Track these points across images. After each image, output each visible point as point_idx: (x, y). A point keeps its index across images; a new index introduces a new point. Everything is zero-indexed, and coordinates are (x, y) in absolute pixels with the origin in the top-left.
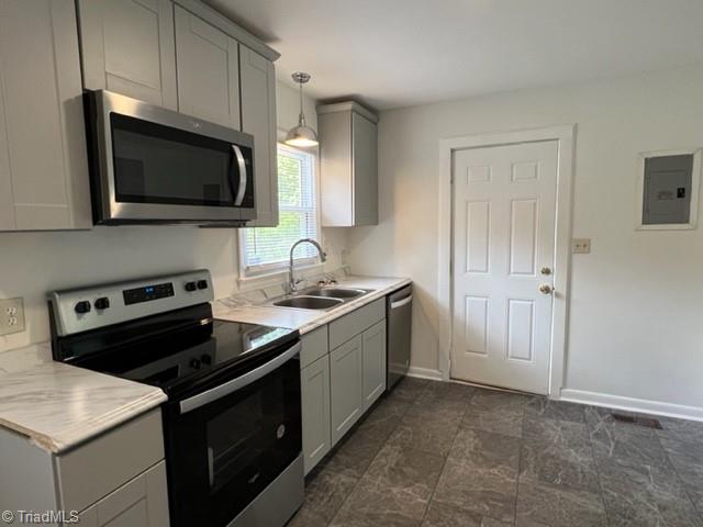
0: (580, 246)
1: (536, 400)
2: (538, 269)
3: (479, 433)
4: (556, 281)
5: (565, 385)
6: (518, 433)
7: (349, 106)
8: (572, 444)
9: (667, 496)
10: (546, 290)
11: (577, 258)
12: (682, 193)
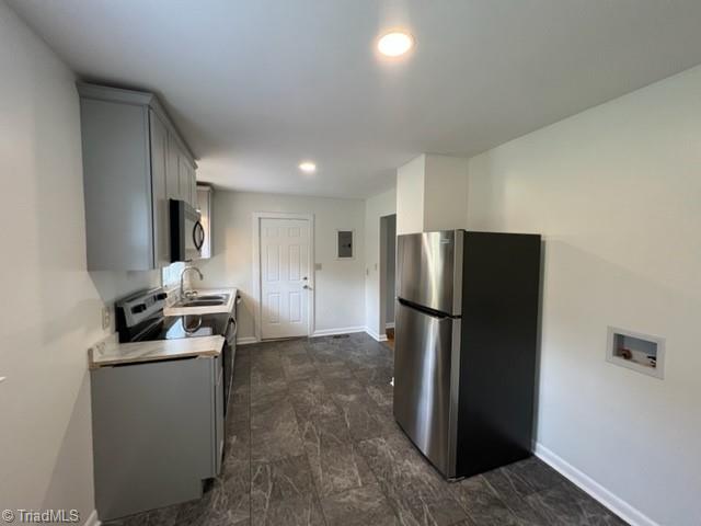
0: (317, 267)
1: (304, 339)
2: (302, 277)
3: (290, 356)
4: (309, 283)
5: (314, 329)
6: (304, 352)
7: (207, 188)
8: (326, 349)
9: (358, 355)
10: (306, 287)
11: (318, 272)
12: (350, 246)
